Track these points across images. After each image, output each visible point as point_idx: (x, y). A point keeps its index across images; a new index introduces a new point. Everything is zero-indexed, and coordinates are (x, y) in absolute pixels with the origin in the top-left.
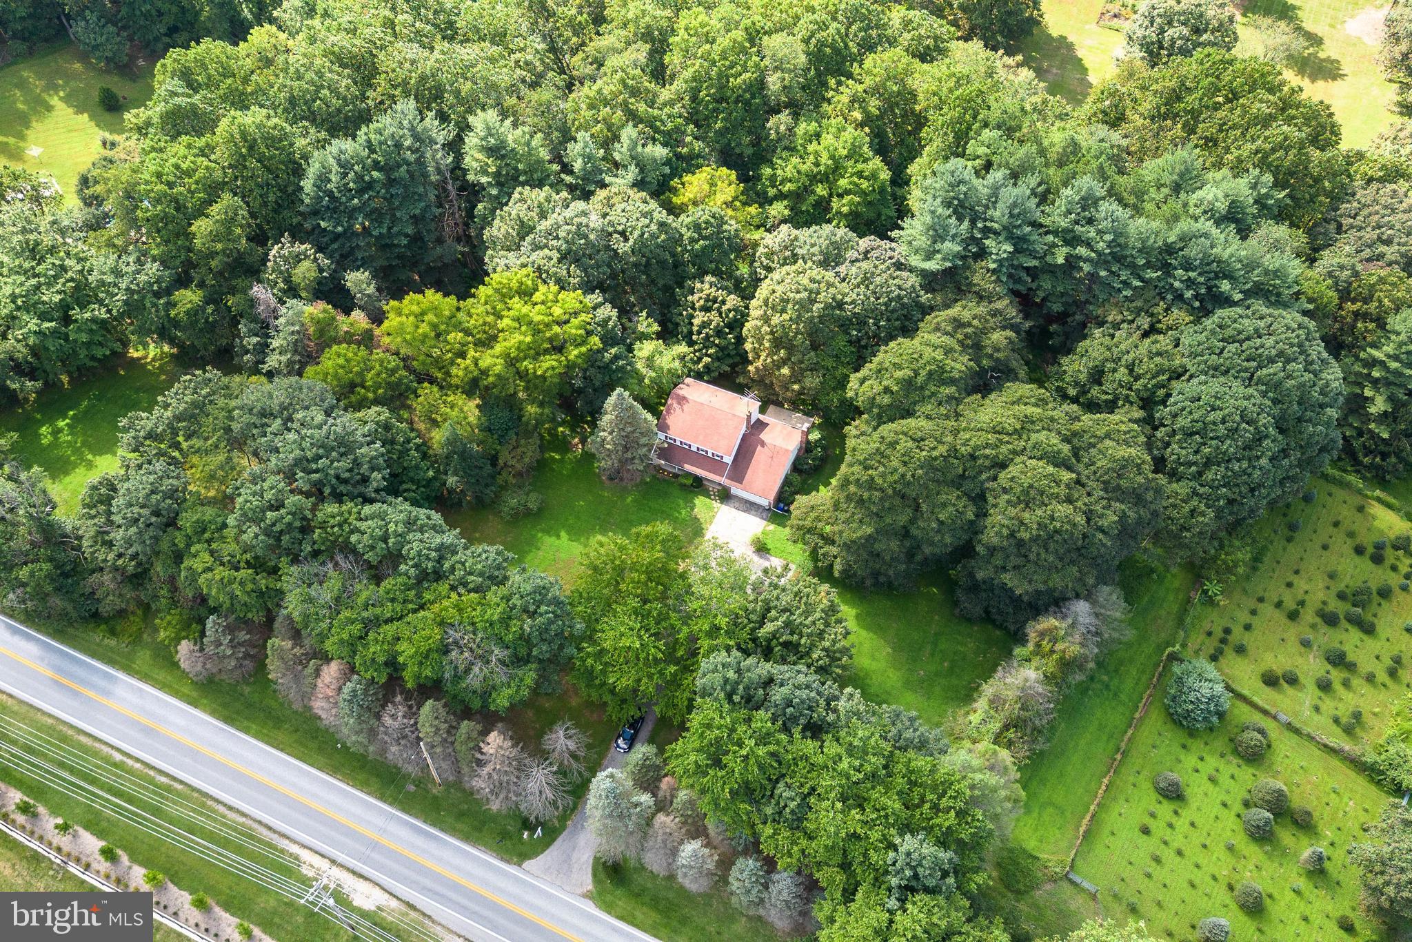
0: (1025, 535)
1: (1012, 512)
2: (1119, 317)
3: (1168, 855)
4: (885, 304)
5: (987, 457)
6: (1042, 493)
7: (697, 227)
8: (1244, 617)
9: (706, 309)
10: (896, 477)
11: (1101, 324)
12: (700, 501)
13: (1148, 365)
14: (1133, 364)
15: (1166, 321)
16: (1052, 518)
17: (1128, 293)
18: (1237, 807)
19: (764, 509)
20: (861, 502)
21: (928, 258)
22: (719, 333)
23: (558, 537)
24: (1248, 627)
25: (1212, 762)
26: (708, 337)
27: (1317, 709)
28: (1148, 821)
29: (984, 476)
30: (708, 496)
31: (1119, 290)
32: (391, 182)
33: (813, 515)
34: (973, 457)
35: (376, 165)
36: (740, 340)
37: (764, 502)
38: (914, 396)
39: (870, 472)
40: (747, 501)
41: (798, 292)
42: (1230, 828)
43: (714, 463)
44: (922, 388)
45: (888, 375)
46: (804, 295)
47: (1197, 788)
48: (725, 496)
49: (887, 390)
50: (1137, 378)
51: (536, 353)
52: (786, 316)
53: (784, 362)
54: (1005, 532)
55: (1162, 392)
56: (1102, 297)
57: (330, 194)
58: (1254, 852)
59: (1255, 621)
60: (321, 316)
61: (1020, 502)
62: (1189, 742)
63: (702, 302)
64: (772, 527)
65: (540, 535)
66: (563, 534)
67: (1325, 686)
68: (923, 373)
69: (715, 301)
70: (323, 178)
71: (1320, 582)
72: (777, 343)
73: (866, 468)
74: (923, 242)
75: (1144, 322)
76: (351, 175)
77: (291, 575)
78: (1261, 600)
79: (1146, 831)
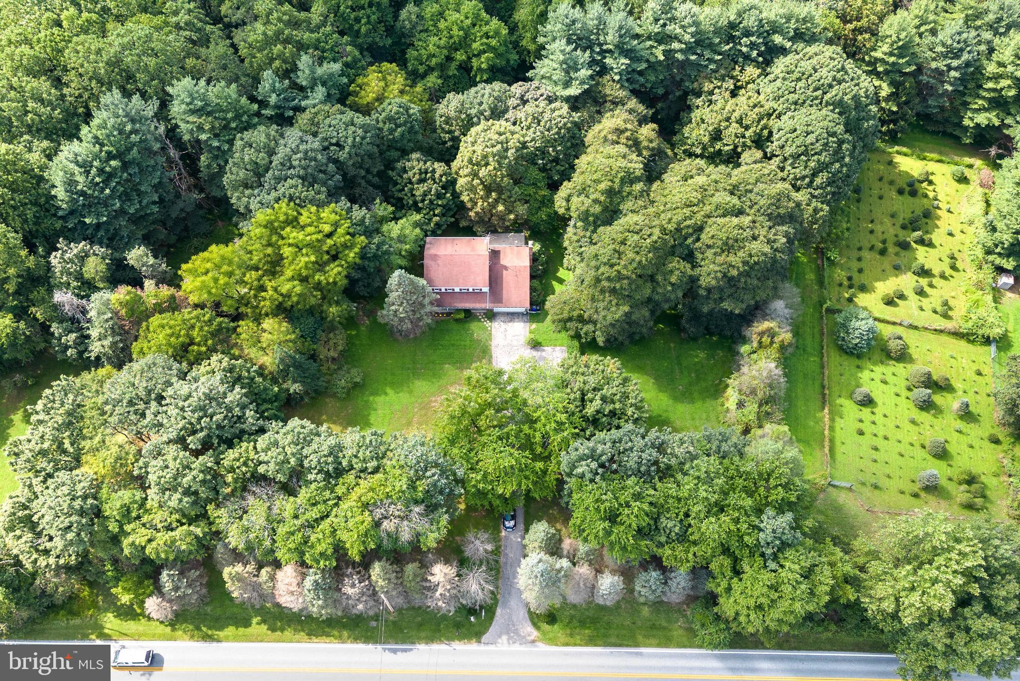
0: (734, 273)
1: (720, 259)
2: (711, 86)
3: (880, 442)
4: (557, 133)
5: (688, 227)
6: (736, 241)
7: (390, 119)
8: (855, 265)
9: (422, 181)
10: (635, 265)
11: (698, 94)
12: (474, 326)
13: (753, 115)
14: (741, 119)
15: (744, 78)
16: (751, 256)
17: (712, 67)
18: (905, 393)
19: (523, 314)
20: (613, 291)
21: (567, 84)
22: (439, 196)
23: (386, 394)
24: (860, 271)
25: (879, 369)
26: (431, 202)
27: (922, 309)
28: (860, 425)
29: (689, 241)
30: (479, 320)
31: (707, 66)
32: (125, 166)
33: (567, 308)
34: (678, 230)
35: (110, 156)
36: (456, 195)
37: (522, 310)
38: (616, 200)
39: (616, 268)
40: (508, 314)
41: (493, 146)
42: (907, 409)
43: (477, 295)
44: (620, 192)
45: (592, 190)
46: (499, 147)
47: (877, 391)
48: (491, 315)
49: (596, 201)
50: (747, 128)
51: (320, 266)
52: (490, 168)
53: (497, 201)
54: (719, 275)
55: (765, 132)
56: (693, 74)
57: (83, 193)
58: (924, 417)
59: (862, 265)
60: (128, 298)
61: (723, 251)
62: (859, 362)
63: (417, 176)
64: (534, 326)
65: (371, 398)
66: (389, 390)
67: (921, 293)
68: (617, 180)
69: (426, 173)
70: (70, 183)
71: (887, 221)
72: (488, 189)
73: (612, 266)
74: (558, 75)
75: (730, 84)
76: (94, 171)
77: (221, 516)
78: (860, 249)
79: (861, 433)
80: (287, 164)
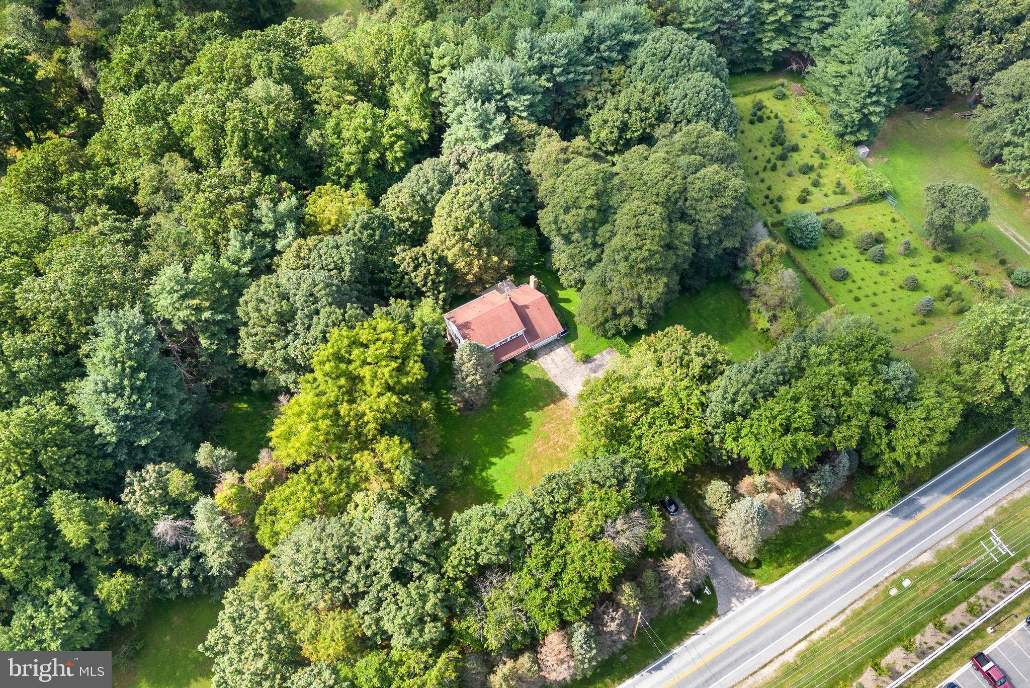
0: (729, 211)
1: (714, 204)
2: (593, 94)
3: (874, 299)
4: (512, 175)
5: (675, 193)
6: (720, 184)
7: (365, 227)
8: (763, 186)
9: (416, 268)
10: (657, 239)
11: (585, 105)
12: (525, 370)
13: (647, 99)
14: (639, 104)
15: (615, 77)
16: (736, 191)
17: (588, 77)
18: (862, 258)
19: (557, 340)
20: (649, 270)
21: (485, 137)
22: (438, 273)
23: (494, 464)
24: (769, 188)
25: (834, 250)
26: (433, 281)
27: (826, 195)
28: (853, 295)
29: (681, 203)
30: (525, 364)
31: (583, 80)
32: (150, 372)
33: (600, 312)
34: (668, 199)
35: (135, 370)
36: (450, 267)
37: (555, 336)
38: (605, 199)
39: (645, 247)
40: (545, 346)
41: (470, 206)
42: (871, 268)
43: (516, 342)
44: (605, 191)
45: (581, 200)
46: (476, 205)
47: (844, 265)
48: (532, 355)
49: (591, 207)
50: (647, 110)
52: (477, 226)
53: (489, 255)
54: (717, 219)
55: (663, 107)
56: (572, 91)
57: (126, 418)
58: (885, 267)
59: (767, 183)
60: (234, 490)
61: (711, 198)
62: (819, 251)
63: (412, 265)
64: (572, 345)
65: (484, 474)
66: (493, 460)
67: (816, 184)
68: (600, 182)
69: (417, 259)
70: (111, 412)
71: (760, 147)
72: (478, 246)
73: (641, 248)
74: (476, 133)
75: (607, 86)
76: (127, 392)
78: (757, 173)
79: (857, 299)
80: (312, 298)
